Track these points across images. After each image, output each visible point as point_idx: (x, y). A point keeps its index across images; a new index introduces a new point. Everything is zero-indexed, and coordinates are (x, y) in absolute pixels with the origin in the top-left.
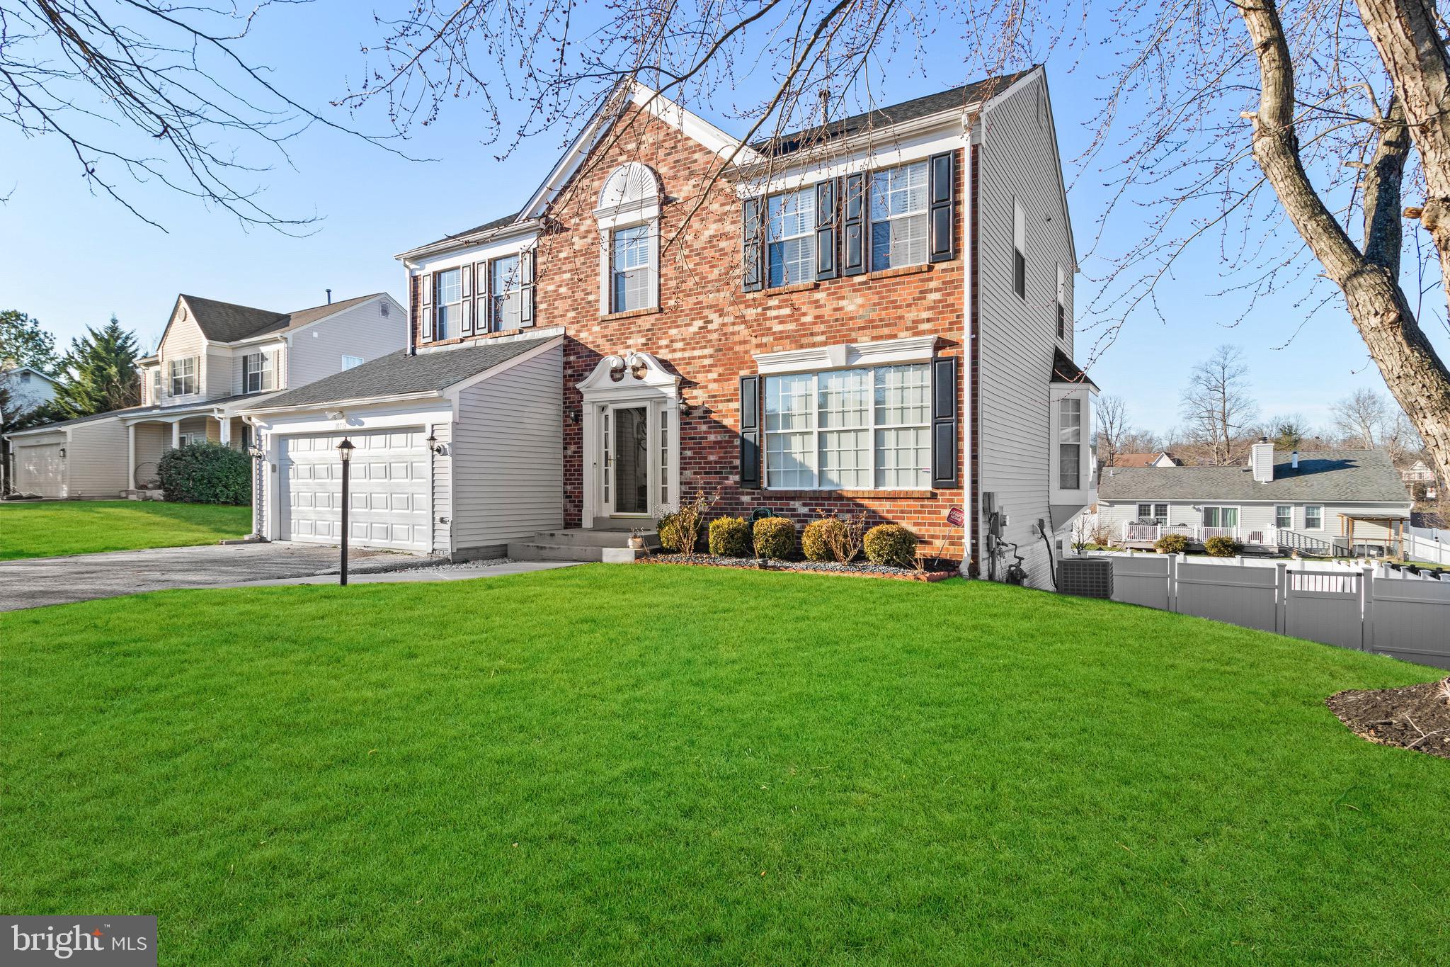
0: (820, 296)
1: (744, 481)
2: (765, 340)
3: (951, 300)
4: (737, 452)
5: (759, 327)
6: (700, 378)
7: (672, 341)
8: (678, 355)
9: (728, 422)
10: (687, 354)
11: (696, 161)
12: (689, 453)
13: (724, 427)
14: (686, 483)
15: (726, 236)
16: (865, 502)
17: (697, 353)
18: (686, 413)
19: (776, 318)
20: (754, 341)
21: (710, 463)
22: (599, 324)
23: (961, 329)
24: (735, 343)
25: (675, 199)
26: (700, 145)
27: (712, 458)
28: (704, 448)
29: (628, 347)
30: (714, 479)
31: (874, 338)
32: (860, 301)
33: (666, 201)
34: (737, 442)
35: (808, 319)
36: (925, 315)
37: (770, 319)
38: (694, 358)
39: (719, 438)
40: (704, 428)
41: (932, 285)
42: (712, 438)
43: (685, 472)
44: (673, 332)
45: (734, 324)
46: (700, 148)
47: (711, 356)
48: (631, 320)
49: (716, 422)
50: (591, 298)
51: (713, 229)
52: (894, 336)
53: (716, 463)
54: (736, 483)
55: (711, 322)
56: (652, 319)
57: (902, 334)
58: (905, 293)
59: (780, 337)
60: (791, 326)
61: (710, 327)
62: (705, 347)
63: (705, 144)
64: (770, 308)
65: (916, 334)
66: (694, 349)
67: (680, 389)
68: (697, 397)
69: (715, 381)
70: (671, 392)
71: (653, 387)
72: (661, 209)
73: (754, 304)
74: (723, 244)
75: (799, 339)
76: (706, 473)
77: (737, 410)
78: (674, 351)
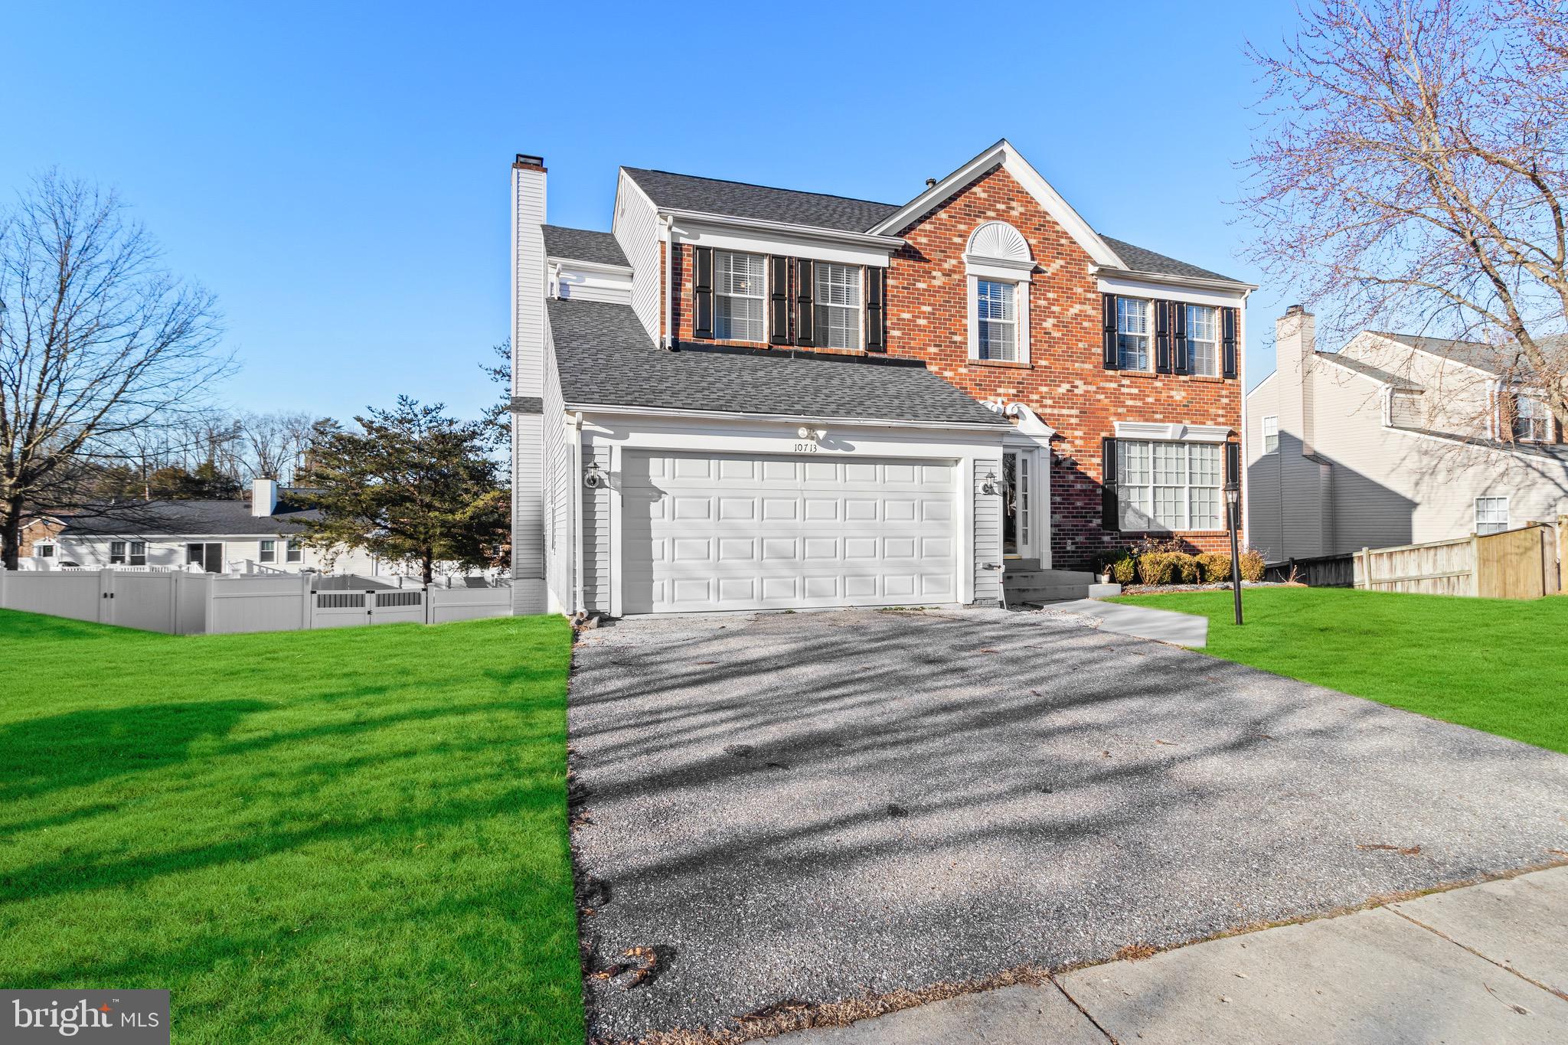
0: (1158, 384)
1: (1104, 525)
2: (1120, 410)
3: (1233, 405)
4: (1099, 500)
5: (1117, 398)
6: (1067, 433)
7: (1042, 397)
8: (1048, 411)
9: (1091, 474)
10: (1056, 411)
11: (1062, 245)
12: (1058, 499)
13: (1089, 478)
14: (1055, 526)
15: (1089, 318)
16: (1188, 540)
17: (1065, 412)
18: (1057, 463)
19: (1128, 394)
20: (1112, 410)
21: (1077, 508)
22: (966, 366)
23: (1240, 425)
24: (1098, 409)
25: (1045, 272)
26: (1066, 233)
27: (1079, 504)
28: (1072, 495)
29: (999, 395)
30: (1080, 522)
31: (1193, 423)
32: (1183, 394)
33: (1036, 271)
34: (1099, 491)
35: (1150, 400)
36: (1221, 412)
37: (1123, 394)
38: (1063, 415)
39: (1084, 487)
40: (1071, 477)
41: (1224, 393)
42: (1078, 486)
43: (1055, 516)
44: (1044, 389)
45: (1096, 392)
46: (1065, 234)
47: (1077, 416)
48: (1002, 370)
49: (1081, 473)
50: (957, 338)
51: (1076, 309)
52: (1204, 423)
53: (1082, 508)
54: (1098, 525)
55: (1077, 387)
56: (1024, 373)
57: (1209, 422)
58: (1209, 394)
59: (1131, 410)
60: (1139, 403)
61: (1076, 391)
62: (1072, 408)
63: (1071, 234)
64: (1123, 386)
65: (1216, 424)
66: (1063, 407)
67: (1051, 441)
68: (1065, 449)
69: (1081, 438)
70: (1045, 443)
71: (1028, 437)
72: (1032, 277)
73: (1111, 379)
74: (1086, 324)
75: (1144, 414)
76: (1073, 517)
77: (1098, 465)
78: (1045, 406)
